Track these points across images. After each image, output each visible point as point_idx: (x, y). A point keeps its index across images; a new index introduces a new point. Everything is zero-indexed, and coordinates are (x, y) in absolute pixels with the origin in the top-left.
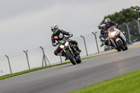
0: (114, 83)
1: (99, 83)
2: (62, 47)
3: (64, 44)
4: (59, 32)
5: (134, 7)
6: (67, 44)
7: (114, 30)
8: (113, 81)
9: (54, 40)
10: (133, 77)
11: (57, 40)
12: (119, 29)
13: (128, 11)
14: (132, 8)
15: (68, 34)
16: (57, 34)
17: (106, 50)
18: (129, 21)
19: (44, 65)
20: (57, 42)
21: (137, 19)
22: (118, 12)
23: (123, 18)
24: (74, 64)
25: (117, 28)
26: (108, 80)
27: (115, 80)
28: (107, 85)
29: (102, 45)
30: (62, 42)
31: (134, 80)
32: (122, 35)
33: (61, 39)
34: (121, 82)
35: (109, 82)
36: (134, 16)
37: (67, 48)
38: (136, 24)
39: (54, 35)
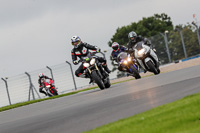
0: (133, 123)
1: (110, 124)
2: (86, 65)
3: (89, 62)
4: (83, 45)
5: (160, 14)
6: (93, 62)
7: (142, 48)
8: (130, 120)
9: (74, 57)
10: (159, 115)
11: (79, 56)
12: (149, 45)
13: (150, 20)
14: (157, 15)
15: (93, 48)
16: (80, 48)
17: (119, 76)
18: (152, 35)
19: (31, 98)
20: (78, 59)
21: (163, 31)
22: (137, 22)
23: (144, 30)
24: (102, 88)
25: (146, 44)
26: (122, 120)
27: (134, 120)
28: (121, 127)
29: (114, 69)
30: (87, 59)
31: (160, 120)
32: (153, 53)
33: (85, 55)
34: (141, 121)
35: (125, 122)
36: (159, 27)
37: (93, 68)
38: (162, 39)
39: (75, 50)
